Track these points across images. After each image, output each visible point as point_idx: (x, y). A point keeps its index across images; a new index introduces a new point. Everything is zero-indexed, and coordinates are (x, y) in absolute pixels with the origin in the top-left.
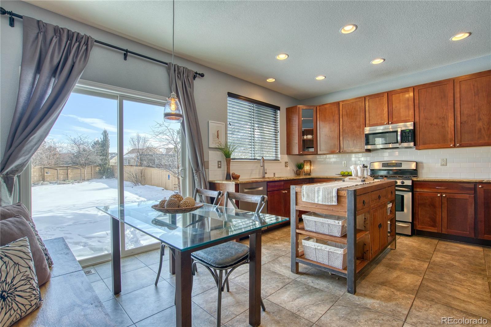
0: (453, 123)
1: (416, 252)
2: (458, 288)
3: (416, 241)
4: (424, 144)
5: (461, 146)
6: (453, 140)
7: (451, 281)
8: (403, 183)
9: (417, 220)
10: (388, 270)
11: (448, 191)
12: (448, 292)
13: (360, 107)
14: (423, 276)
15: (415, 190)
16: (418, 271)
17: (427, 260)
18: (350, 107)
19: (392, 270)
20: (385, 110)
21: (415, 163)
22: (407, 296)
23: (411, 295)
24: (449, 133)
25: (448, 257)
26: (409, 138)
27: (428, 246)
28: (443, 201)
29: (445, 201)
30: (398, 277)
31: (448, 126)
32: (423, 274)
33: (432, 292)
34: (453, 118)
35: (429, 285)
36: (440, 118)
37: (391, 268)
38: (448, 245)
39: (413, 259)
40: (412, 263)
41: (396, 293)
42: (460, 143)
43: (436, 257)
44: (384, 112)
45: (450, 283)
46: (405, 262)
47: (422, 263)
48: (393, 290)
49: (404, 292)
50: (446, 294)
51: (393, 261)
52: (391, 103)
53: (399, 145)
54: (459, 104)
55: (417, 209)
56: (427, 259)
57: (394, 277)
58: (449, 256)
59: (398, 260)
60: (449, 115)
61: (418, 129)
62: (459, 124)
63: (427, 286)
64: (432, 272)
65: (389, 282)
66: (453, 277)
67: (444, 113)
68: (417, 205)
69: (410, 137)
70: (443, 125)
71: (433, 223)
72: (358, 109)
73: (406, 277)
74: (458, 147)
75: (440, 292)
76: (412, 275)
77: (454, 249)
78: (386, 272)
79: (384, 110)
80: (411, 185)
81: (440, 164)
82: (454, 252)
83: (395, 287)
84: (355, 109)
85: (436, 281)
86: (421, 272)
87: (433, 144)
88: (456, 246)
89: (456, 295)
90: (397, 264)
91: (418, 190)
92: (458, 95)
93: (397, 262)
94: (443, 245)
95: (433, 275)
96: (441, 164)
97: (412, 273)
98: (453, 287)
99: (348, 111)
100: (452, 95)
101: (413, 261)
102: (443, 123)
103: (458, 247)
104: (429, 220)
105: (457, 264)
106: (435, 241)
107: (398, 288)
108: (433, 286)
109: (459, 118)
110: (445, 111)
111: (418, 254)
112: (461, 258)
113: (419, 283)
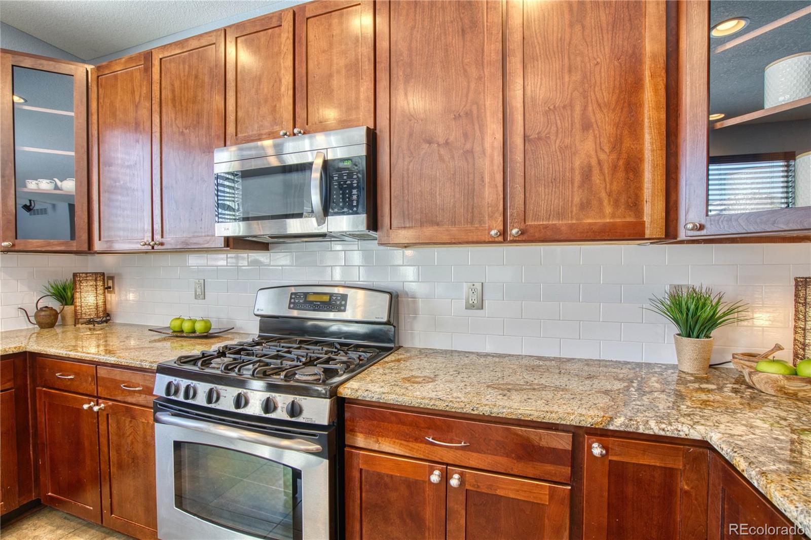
0: (499, 136)
5: (526, 237)
6: (498, 210)
8: (294, 410)
11: (474, 459)
13: (211, 70)
15: (349, 438)
18: (184, 68)
20: (283, 81)
21: (387, 296)
24: (487, 180)
26: (351, 195)
28: (450, 504)
29: (457, 505)
31: (484, 152)
34: (501, 115)
36: (457, 117)
42: (523, 226)
44: (283, 89)
52: (304, 50)
53: (320, 223)
55: (357, 528)
60: (488, 103)
61: (387, 159)
62: (518, 141)
67: (471, 95)
68: (358, 513)
69: (355, 192)
70: (468, 146)
72: (206, 80)
74: (515, 241)
79: (280, 81)
80: (325, 421)
81: (464, 302)
84: (196, 77)
96: (467, 301)
99: (177, 84)
102: (466, 136)
109: (519, 118)
110: (473, 86)
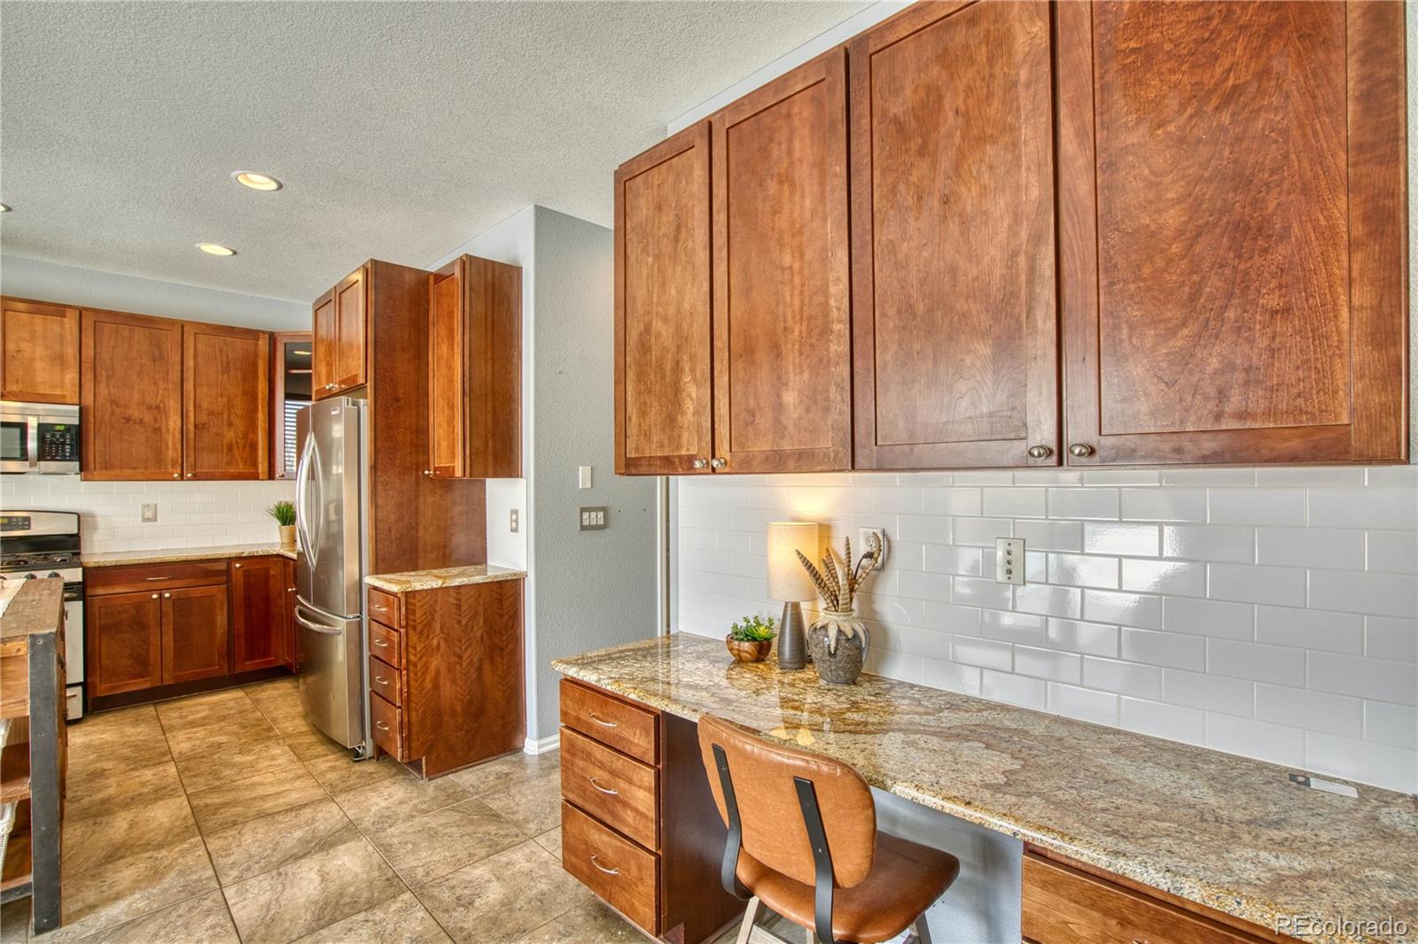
0: (179, 423)
1: (127, 752)
2: (256, 779)
3: (102, 727)
4: (106, 468)
5: (196, 477)
6: (178, 462)
7: (238, 774)
9: (98, 672)
10: (95, 824)
11: (177, 583)
12: (247, 794)
14: (183, 793)
15: (90, 592)
16: (165, 788)
17: (165, 759)
19: (105, 819)
21: (76, 516)
22: (185, 846)
23: (192, 840)
24: (170, 445)
25: (200, 733)
26: (63, 449)
27: (142, 728)
28: (164, 609)
29: (168, 608)
30: (132, 825)
31: (168, 430)
32: (180, 789)
33: (223, 810)
34: (180, 412)
35: (208, 801)
36: (150, 408)
37: (97, 815)
38: (180, 708)
39: (132, 770)
40: (138, 780)
41: (160, 856)
42: (194, 471)
43: (178, 743)
45: (238, 778)
46: (119, 785)
47: (161, 769)
48: (147, 855)
49: (171, 844)
50: (246, 800)
51: (88, 799)
53: (31, 466)
54: (192, 383)
55: (97, 641)
56: (164, 754)
57: (122, 830)
58: (200, 729)
59: (99, 791)
60: (171, 404)
61: (92, 426)
62: (191, 428)
63: (207, 806)
64: (195, 776)
65: (122, 846)
66: (234, 765)
67: (159, 397)
68: (97, 632)
69: (67, 447)
70: (157, 425)
71: (142, 665)
73: (153, 814)
74: (189, 479)
75: (235, 803)
76: (160, 803)
77: (198, 712)
78: (94, 832)
80: (81, 580)
81: (140, 518)
82: (204, 718)
83: (146, 847)
85: (214, 788)
86: (173, 786)
87: (130, 468)
88: (197, 705)
89: (260, 791)
90: (104, 802)
91: (100, 591)
92: (190, 363)
93: (100, 796)
94: (172, 712)
95: (201, 780)
96: (143, 517)
97: (157, 799)
98: (247, 782)
100: (178, 358)
101: (138, 774)
102: (155, 420)
103: (201, 705)
104: (129, 663)
105: (224, 739)
106: (149, 711)
107: (155, 843)
108: (215, 799)
109: (192, 415)
110: (161, 392)
111: (134, 755)
112: (222, 724)
113: (187, 810)
